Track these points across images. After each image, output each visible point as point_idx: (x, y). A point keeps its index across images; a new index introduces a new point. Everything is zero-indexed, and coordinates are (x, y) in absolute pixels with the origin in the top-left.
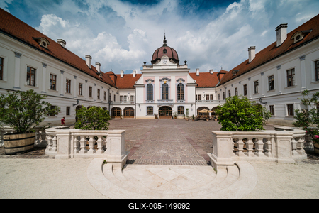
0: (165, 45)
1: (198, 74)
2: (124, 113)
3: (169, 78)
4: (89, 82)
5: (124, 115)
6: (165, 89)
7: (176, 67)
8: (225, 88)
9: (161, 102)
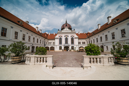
0: (66, 23)
1: (79, 34)
3: (68, 35)
4: (37, 37)
5: (50, 50)
6: (66, 40)
7: (71, 31)
8: (90, 39)
9: (65, 45)
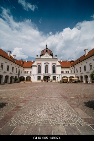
0: (47, 48)
1: (61, 62)
2: (26, 79)
3: (49, 63)
5: (26, 80)
6: (47, 68)
7: (52, 58)
8: (75, 68)
9: (44, 74)
